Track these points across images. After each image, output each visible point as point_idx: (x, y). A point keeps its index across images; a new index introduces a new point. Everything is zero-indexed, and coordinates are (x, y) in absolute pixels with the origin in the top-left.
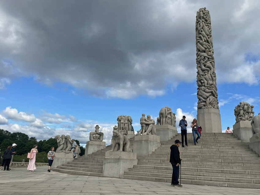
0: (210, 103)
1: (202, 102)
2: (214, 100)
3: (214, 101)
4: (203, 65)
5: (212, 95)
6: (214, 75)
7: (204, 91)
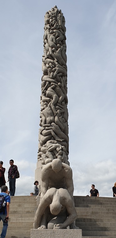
4: (43, 94)
5: (52, 138)
6: (57, 107)
7: (41, 134)
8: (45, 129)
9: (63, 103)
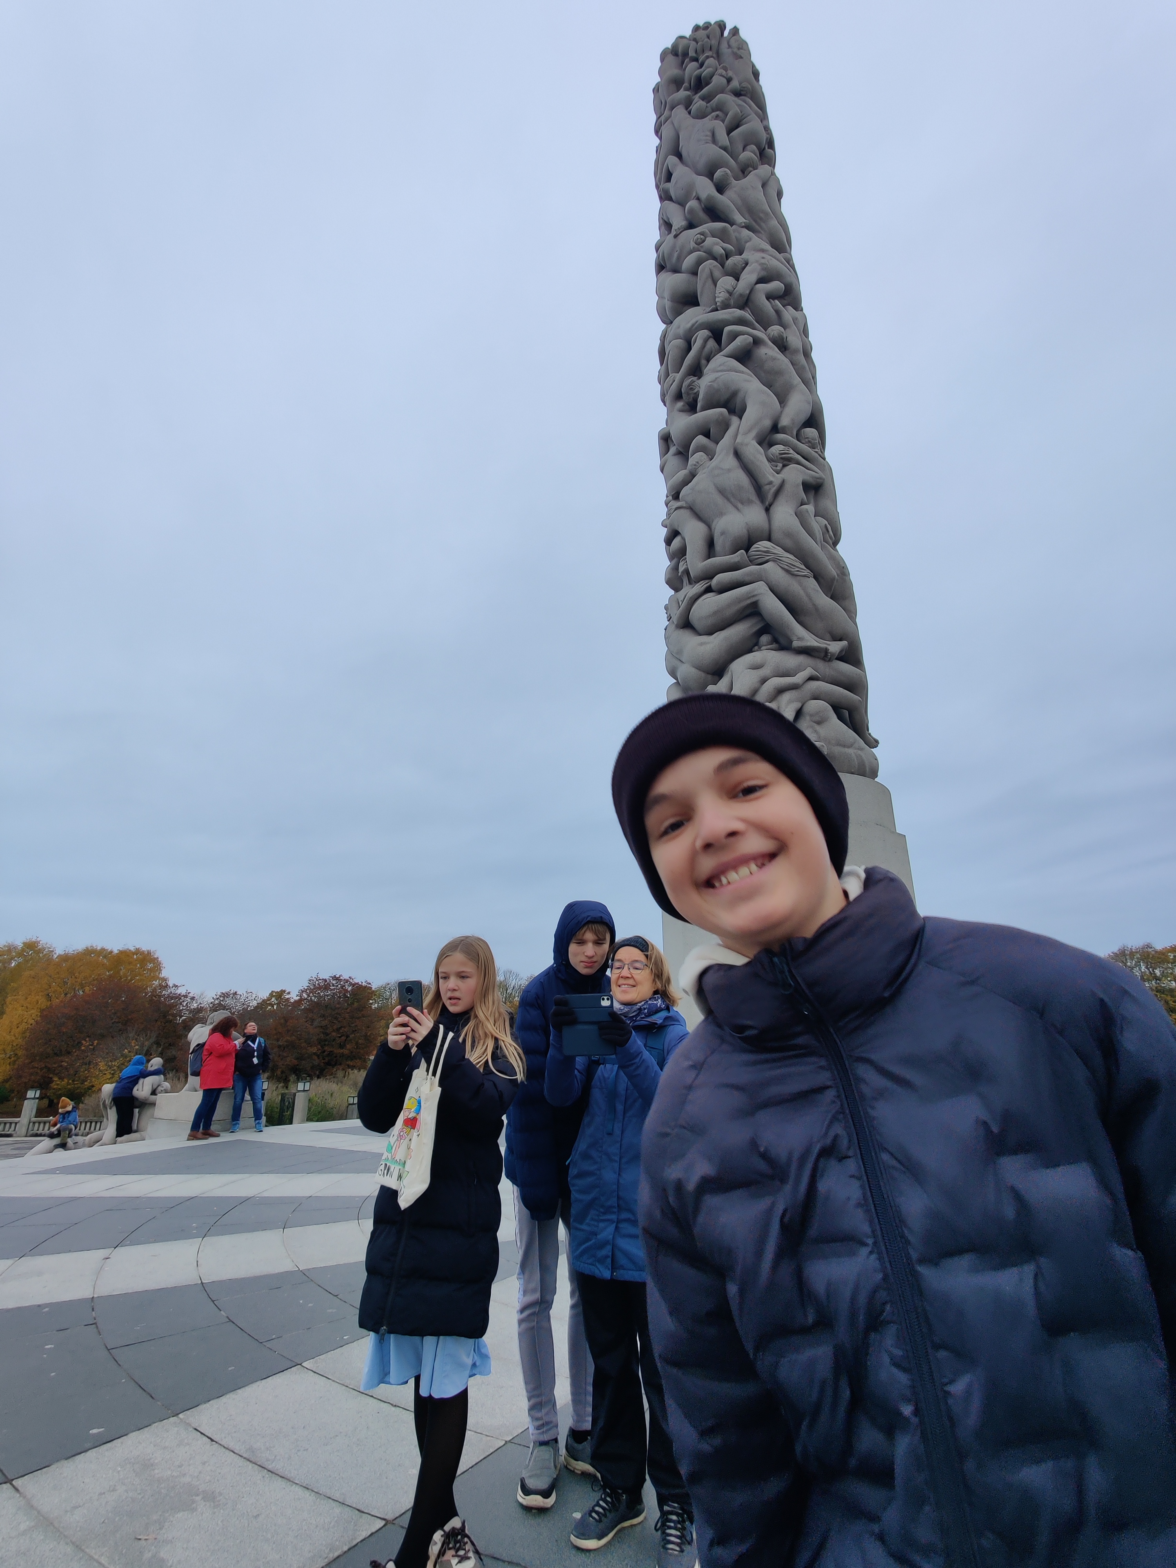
4: (680, 404)
5: (765, 639)
6: (776, 449)
7: (686, 624)
8: (709, 590)
9: (811, 432)
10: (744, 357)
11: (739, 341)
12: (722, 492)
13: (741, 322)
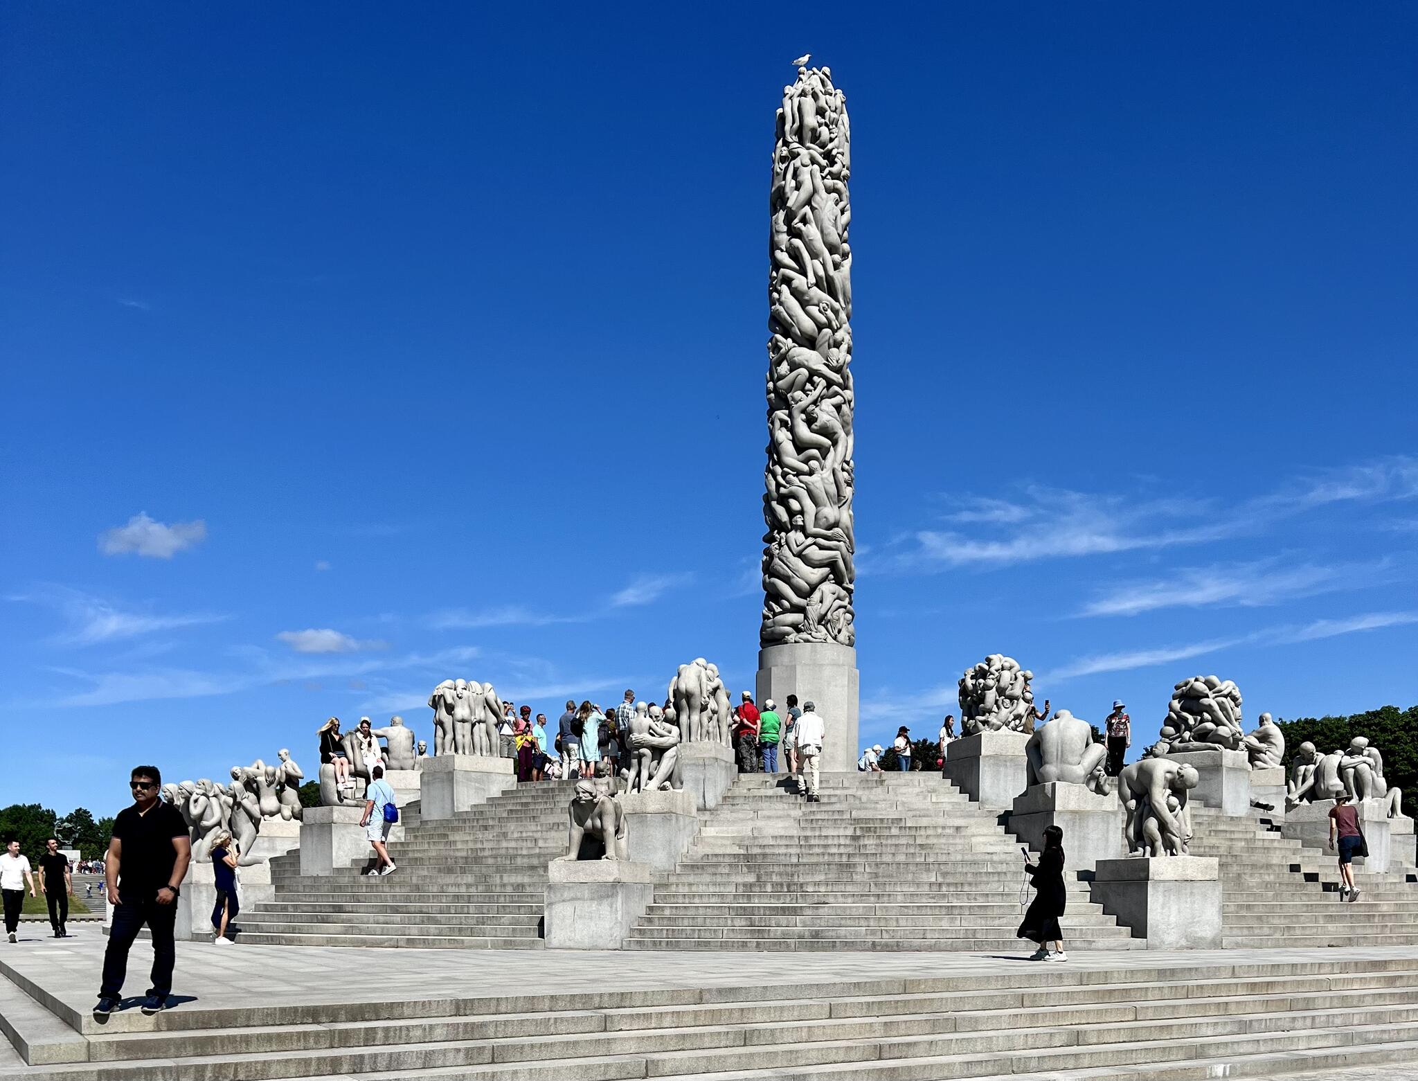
0: (822, 620)
1: (785, 611)
2: (838, 603)
3: (840, 607)
6: (845, 474)
7: (799, 555)
10: (838, 408)
11: (838, 399)
12: (827, 493)
13: (839, 385)
